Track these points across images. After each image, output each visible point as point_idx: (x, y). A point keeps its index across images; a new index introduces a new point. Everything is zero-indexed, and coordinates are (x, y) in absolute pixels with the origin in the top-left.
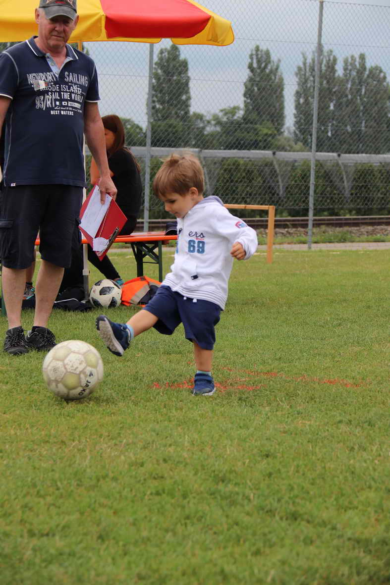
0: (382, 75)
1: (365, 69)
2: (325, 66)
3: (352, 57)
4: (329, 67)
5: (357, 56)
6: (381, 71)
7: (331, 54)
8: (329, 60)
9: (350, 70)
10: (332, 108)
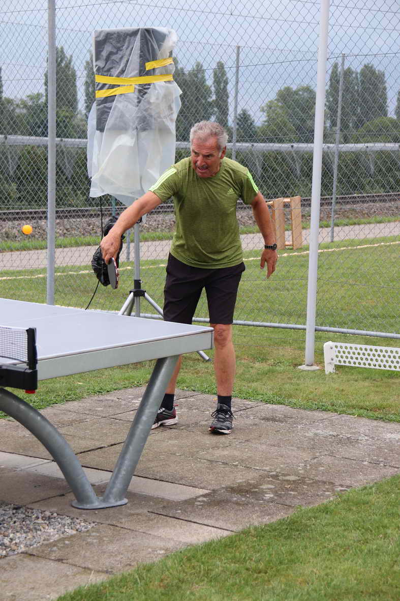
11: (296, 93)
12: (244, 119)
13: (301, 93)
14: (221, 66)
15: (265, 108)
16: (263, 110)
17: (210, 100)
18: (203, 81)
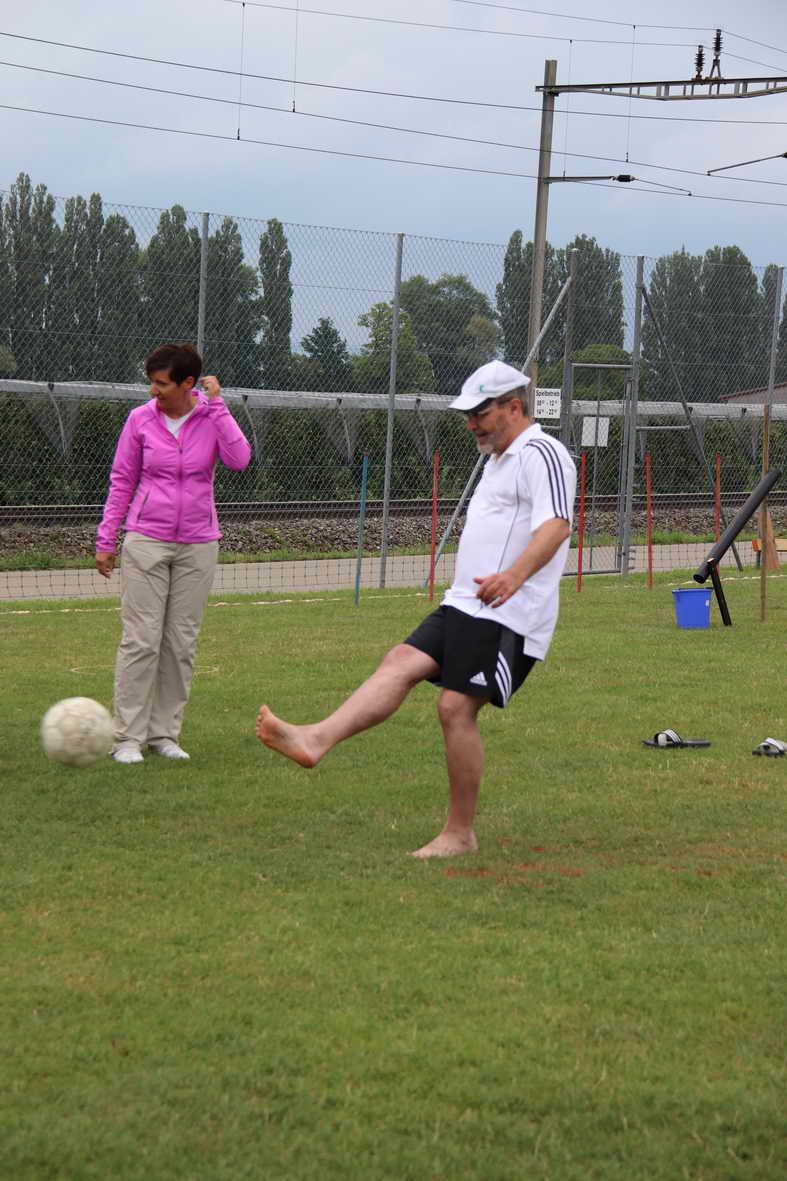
0: (127, 232)
1: (100, 218)
2: (34, 211)
3: (80, 198)
4: (40, 213)
5: (87, 198)
6: (125, 225)
7: (44, 194)
8: (41, 202)
9: (77, 221)
10: (47, 281)
11: (435, 290)
12: (325, 336)
13: (446, 290)
14: (275, 228)
15: (371, 319)
16: (364, 322)
17: (253, 298)
18: (239, 255)
